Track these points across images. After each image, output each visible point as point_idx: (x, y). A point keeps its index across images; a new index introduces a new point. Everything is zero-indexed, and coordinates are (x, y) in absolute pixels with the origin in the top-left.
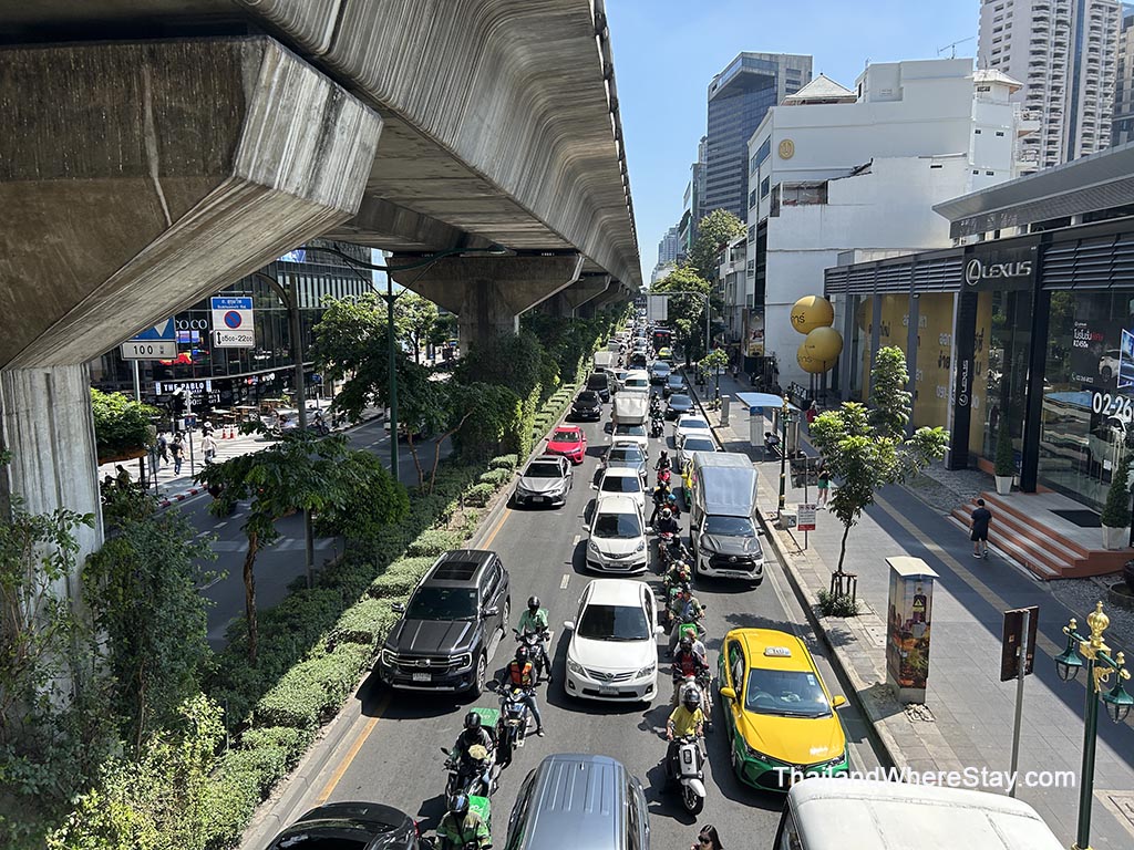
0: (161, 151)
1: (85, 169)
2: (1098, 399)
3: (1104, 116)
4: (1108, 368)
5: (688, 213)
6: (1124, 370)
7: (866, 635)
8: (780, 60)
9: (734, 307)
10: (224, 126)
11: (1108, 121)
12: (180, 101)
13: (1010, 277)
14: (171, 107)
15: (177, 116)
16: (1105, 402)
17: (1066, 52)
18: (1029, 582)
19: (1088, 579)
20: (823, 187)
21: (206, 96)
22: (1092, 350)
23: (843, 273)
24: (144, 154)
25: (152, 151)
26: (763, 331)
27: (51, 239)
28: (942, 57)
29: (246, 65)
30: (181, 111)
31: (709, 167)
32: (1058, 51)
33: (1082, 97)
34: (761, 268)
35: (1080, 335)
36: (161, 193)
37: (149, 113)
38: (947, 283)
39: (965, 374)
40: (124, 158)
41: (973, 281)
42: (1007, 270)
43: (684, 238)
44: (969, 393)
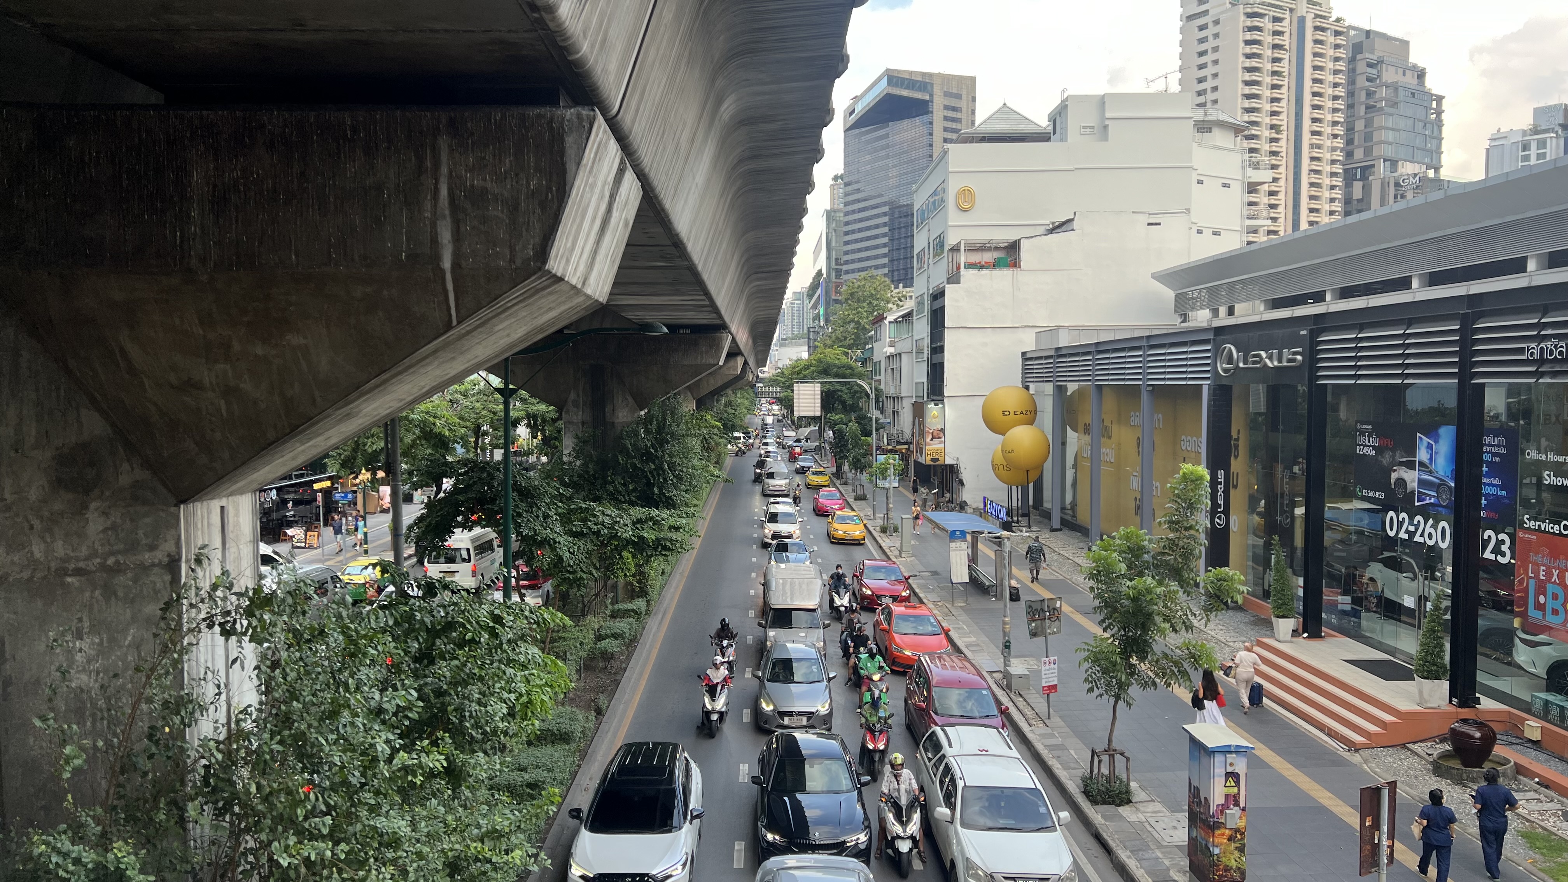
0: (457, 239)
1: (356, 258)
2: (1392, 519)
3: (1333, 162)
4: (1401, 482)
5: (819, 273)
6: (1422, 483)
7: (1150, 829)
8: (937, 82)
9: (897, 398)
10: (538, 211)
11: (1338, 168)
12: (485, 180)
13: (1275, 368)
14: (472, 186)
15: (479, 197)
16: (1401, 524)
17: (1285, 83)
18: (1333, 753)
19: (1404, 746)
20: (1013, 248)
21: (517, 175)
22: (1380, 458)
23: (1047, 357)
24: (435, 241)
25: (445, 236)
26: (942, 430)
27: (295, 340)
28: (1151, 90)
29: (569, 140)
30: (484, 191)
31: (846, 214)
32: (1275, 82)
33: (1306, 137)
34: (937, 349)
35: (1365, 440)
36: (450, 286)
37: (444, 191)
38: (1191, 372)
39: (1220, 488)
40: (408, 245)
41: (1225, 371)
42: (1270, 358)
43: (815, 307)
44: (1226, 512)
